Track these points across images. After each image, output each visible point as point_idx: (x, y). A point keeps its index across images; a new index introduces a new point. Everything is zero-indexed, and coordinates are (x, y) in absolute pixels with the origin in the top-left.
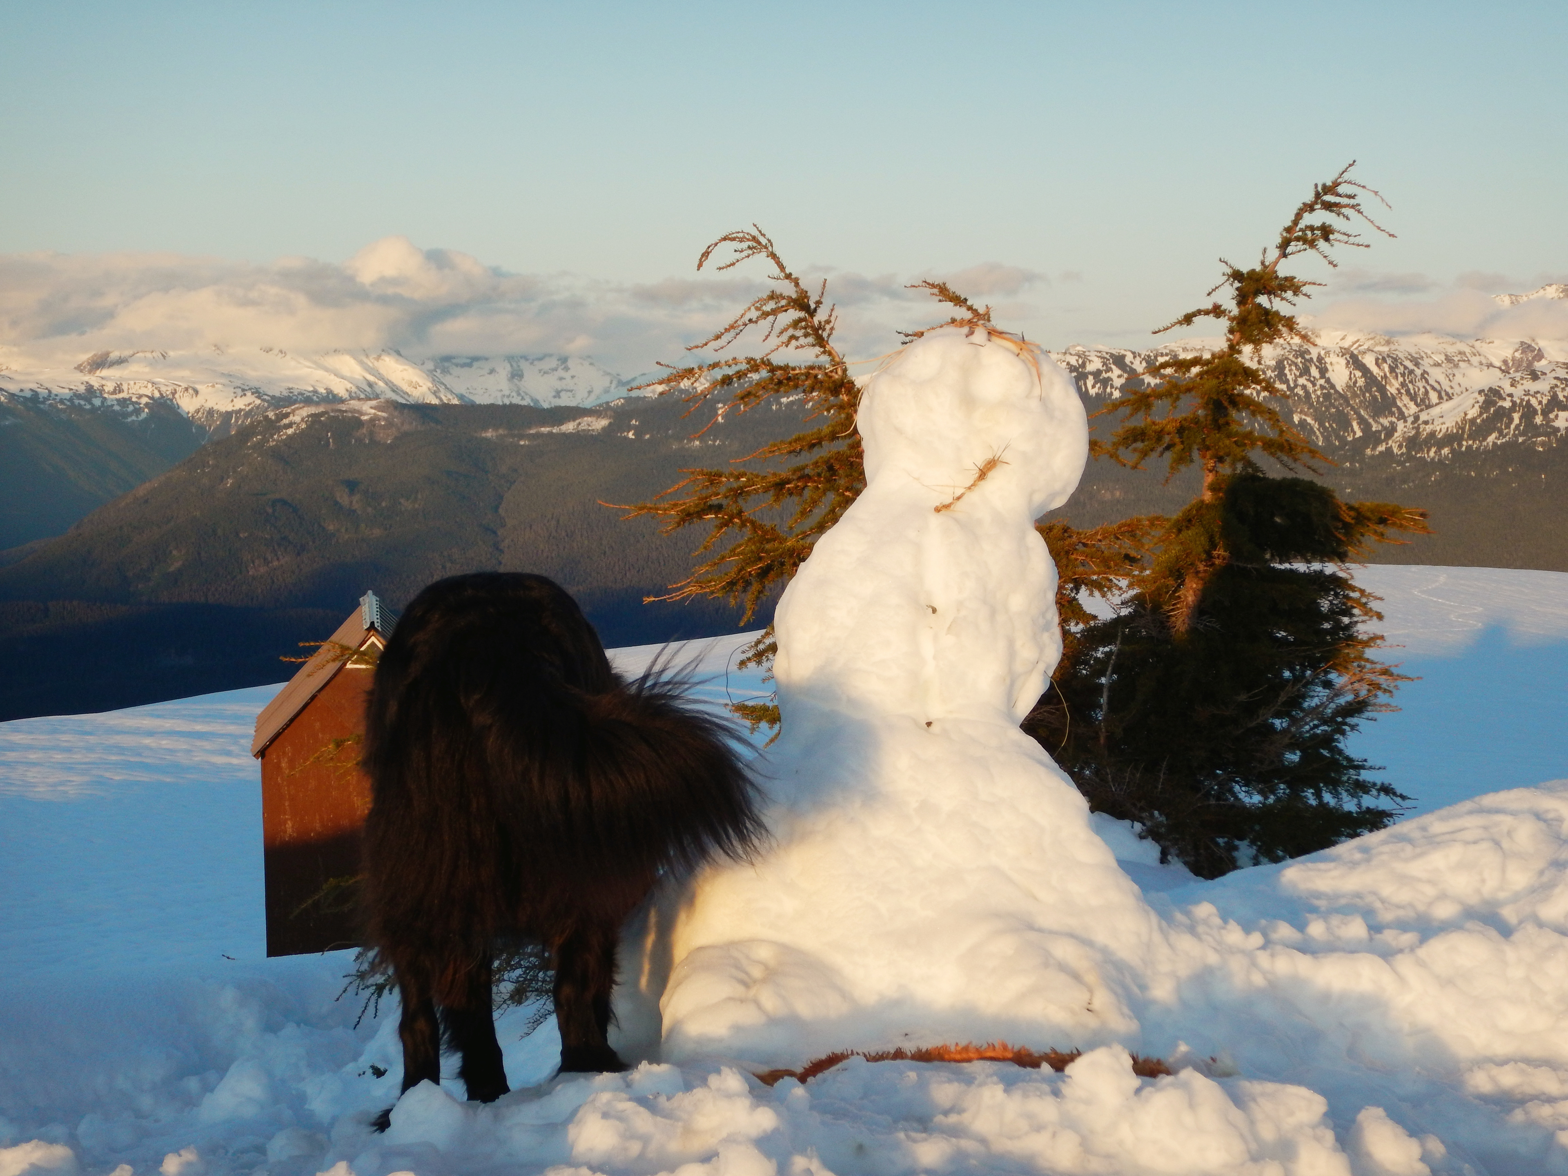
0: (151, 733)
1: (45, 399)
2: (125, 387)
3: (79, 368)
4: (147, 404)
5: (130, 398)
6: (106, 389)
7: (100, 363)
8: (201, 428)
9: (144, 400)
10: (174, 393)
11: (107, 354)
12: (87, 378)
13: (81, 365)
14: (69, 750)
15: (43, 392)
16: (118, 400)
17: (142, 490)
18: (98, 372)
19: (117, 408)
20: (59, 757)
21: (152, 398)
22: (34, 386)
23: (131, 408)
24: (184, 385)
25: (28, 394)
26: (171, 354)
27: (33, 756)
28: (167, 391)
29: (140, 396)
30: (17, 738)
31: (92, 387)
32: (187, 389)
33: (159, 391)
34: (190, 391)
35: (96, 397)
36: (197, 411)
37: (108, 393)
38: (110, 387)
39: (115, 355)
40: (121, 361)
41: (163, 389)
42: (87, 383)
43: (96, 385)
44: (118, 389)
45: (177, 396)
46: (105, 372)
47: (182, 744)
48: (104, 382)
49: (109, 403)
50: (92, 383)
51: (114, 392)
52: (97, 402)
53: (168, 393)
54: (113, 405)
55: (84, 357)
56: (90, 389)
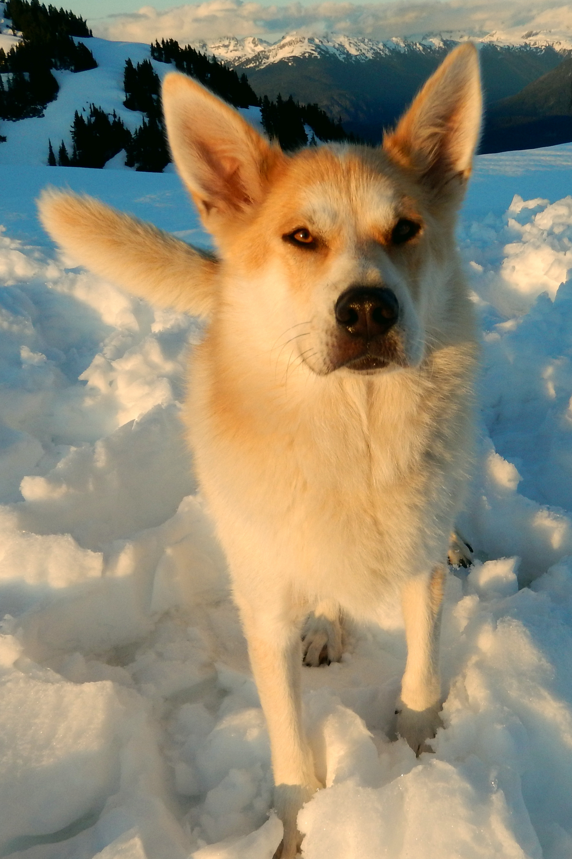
0: (543, 155)
1: (512, 49)
2: (537, 43)
3: (523, 37)
4: (544, 49)
5: (539, 47)
6: (531, 44)
7: (529, 35)
8: (561, 56)
9: (543, 47)
10: (553, 44)
11: (532, 32)
12: (525, 40)
13: (523, 36)
14: (518, 161)
15: (511, 46)
16: (535, 48)
17: (542, 78)
18: (529, 38)
19: (534, 50)
20: (515, 163)
21: (546, 46)
22: (508, 44)
23: (539, 50)
24: (556, 41)
25: (507, 47)
26: (552, 30)
27: (507, 163)
28: (551, 43)
29: (542, 46)
30: (503, 157)
31: (527, 43)
32: (557, 43)
33: (548, 44)
34: (558, 43)
35: (528, 47)
36: (560, 50)
37: (532, 45)
38: (532, 43)
39: (534, 32)
40: (536, 34)
41: (549, 43)
42: (525, 42)
43: (528, 43)
44: (535, 44)
45: (554, 45)
46: (531, 38)
47: (553, 159)
48: (530, 42)
49: (532, 49)
50: (526, 42)
51: (534, 45)
52: (528, 49)
53: (551, 44)
54: (533, 50)
55: (524, 33)
56: (526, 44)
